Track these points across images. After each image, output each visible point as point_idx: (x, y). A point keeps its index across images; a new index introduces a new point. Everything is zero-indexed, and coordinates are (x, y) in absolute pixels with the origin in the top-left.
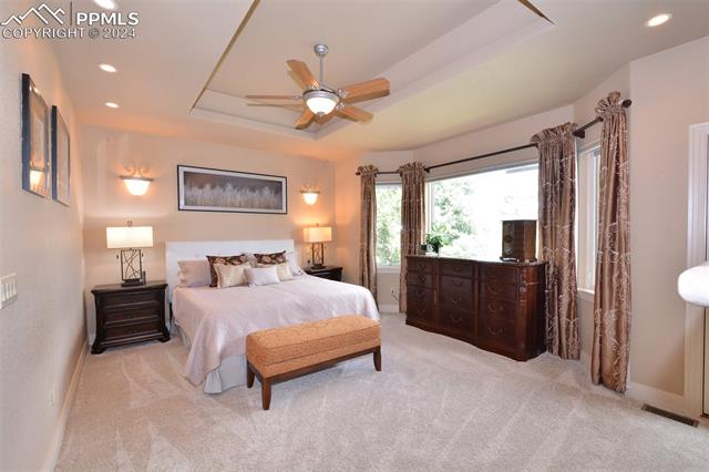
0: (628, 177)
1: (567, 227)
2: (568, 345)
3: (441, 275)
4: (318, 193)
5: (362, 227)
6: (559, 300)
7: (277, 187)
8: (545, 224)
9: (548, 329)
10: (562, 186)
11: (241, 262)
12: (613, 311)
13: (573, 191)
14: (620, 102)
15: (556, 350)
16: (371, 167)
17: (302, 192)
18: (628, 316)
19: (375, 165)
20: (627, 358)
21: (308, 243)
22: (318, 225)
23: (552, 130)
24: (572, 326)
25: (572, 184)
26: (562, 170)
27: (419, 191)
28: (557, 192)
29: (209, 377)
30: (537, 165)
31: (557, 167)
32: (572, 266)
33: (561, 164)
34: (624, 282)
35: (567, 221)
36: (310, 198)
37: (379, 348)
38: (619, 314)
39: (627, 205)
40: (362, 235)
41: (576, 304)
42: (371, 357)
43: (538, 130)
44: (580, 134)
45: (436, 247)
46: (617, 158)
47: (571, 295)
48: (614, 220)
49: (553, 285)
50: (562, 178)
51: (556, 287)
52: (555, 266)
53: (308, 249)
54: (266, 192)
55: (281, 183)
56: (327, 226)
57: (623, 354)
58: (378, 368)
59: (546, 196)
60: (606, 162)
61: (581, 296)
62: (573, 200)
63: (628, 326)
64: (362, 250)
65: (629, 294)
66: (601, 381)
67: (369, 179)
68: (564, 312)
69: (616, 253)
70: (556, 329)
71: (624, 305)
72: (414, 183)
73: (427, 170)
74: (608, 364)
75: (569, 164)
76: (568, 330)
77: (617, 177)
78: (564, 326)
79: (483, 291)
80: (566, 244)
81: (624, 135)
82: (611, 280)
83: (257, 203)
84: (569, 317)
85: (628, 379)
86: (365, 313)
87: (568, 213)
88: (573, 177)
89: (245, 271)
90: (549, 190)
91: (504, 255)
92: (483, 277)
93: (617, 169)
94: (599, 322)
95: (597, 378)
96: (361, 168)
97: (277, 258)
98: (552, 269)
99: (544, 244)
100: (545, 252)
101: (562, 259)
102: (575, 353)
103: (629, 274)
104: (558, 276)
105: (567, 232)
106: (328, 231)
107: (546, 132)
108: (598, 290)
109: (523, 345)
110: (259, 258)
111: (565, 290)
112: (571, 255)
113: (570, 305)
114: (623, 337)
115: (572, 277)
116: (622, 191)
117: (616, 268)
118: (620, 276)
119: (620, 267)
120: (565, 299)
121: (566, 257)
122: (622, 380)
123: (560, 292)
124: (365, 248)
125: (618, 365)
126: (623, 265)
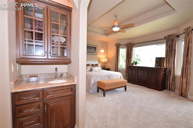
0: (191, 47)
1: (173, 59)
2: (172, 88)
3: (138, 71)
4: (104, 50)
5: (116, 58)
6: (170, 77)
7: (95, 48)
8: (167, 58)
9: (166, 84)
10: (172, 49)
11: (89, 66)
12: (186, 79)
13: (175, 50)
14: (191, 29)
15: (168, 89)
16: (119, 44)
17: (101, 49)
18: (189, 80)
19: (120, 43)
20: (189, 90)
21: (101, 62)
22: (104, 58)
23: (170, 35)
24: (173, 83)
25: (175, 49)
26: (172, 45)
27: (131, 50)
28: (171, 51)
29: (90, 90)
30: (165, 44)
31: (171, 44)
32: (174, 69)
33: (172, 44)
34: (189, 72)
35: (173, 58)
36: (102, 51)
37: (126, 86)
38: (187, 80)
39: (191, 54)
40: (116, 61)
41: (174, 78)
42: (124, 88)
43: (166, 35)
44: (178, 36)
45: (136, 63)
46: (189, 43)
47: (173, 76)
48: (187, 57)
49: (168, 73)
50: (172, 47)
51: (169, 74)
52: (169, 69)
53: (102, 64)
54: (93, 49)
55: (96, 47)
56: (106, 58)
57: (187, 89)
58: (126, 90)
59: (167, 52)
60: (186, 44)
61: (176, 76)
62: (175, 53)
63: (189, 82)
64: (116, 64)
65: (190, 75)
66: (181, 96)
67: (118, 46)
68: (171, 80)
69: (187, 65)
70: (169, 84)
71: (189, 77)
72: (130, 48)
73: (134, 45)
74: (183, 91)
75: (174, 44)
76: (172, 84)
77: (188, 47)
78: (171, 83)
79: (150, 74)
80: (173, 63)
81: (191, 37)
82: (185, 72)
83: (90, 52)
84: (172, 81)
85: (189, 95)
86: (121, 78)
87: (174, 56)
88: (175, 47)
89: (91, 68)
90: (168, 50)
91: (156, 66)
92: (150, 71)
93: (189, 45)
94: (181, 81)
95: (180, 95)
96: (116, 44)
97: (97, 65)
98: (168, 69)
99: (166, 63)
100: (166, 65)
101: (171, 67)
102: (173, 90)
103: (190, 70)
104: (170, 71)
105: (173, 60)
106: (107, 59)
107: (168, 36)
108: (182, 74)
109: (160, 87)
110: (93, 65)
111: (172, 74)
112: (174, 66)
113: (173, 78)
114: (188, 85)
115: (174, 71)
116: (190, 51)
117: (187, 68)
118: (188, 71)
119: (188, 68)
120: (171, 77)
121: (172, 66)
122: (187, 95)
123: (170, 75)
124: (117, 64)
125: (186, 91)
126: (189, 68)
